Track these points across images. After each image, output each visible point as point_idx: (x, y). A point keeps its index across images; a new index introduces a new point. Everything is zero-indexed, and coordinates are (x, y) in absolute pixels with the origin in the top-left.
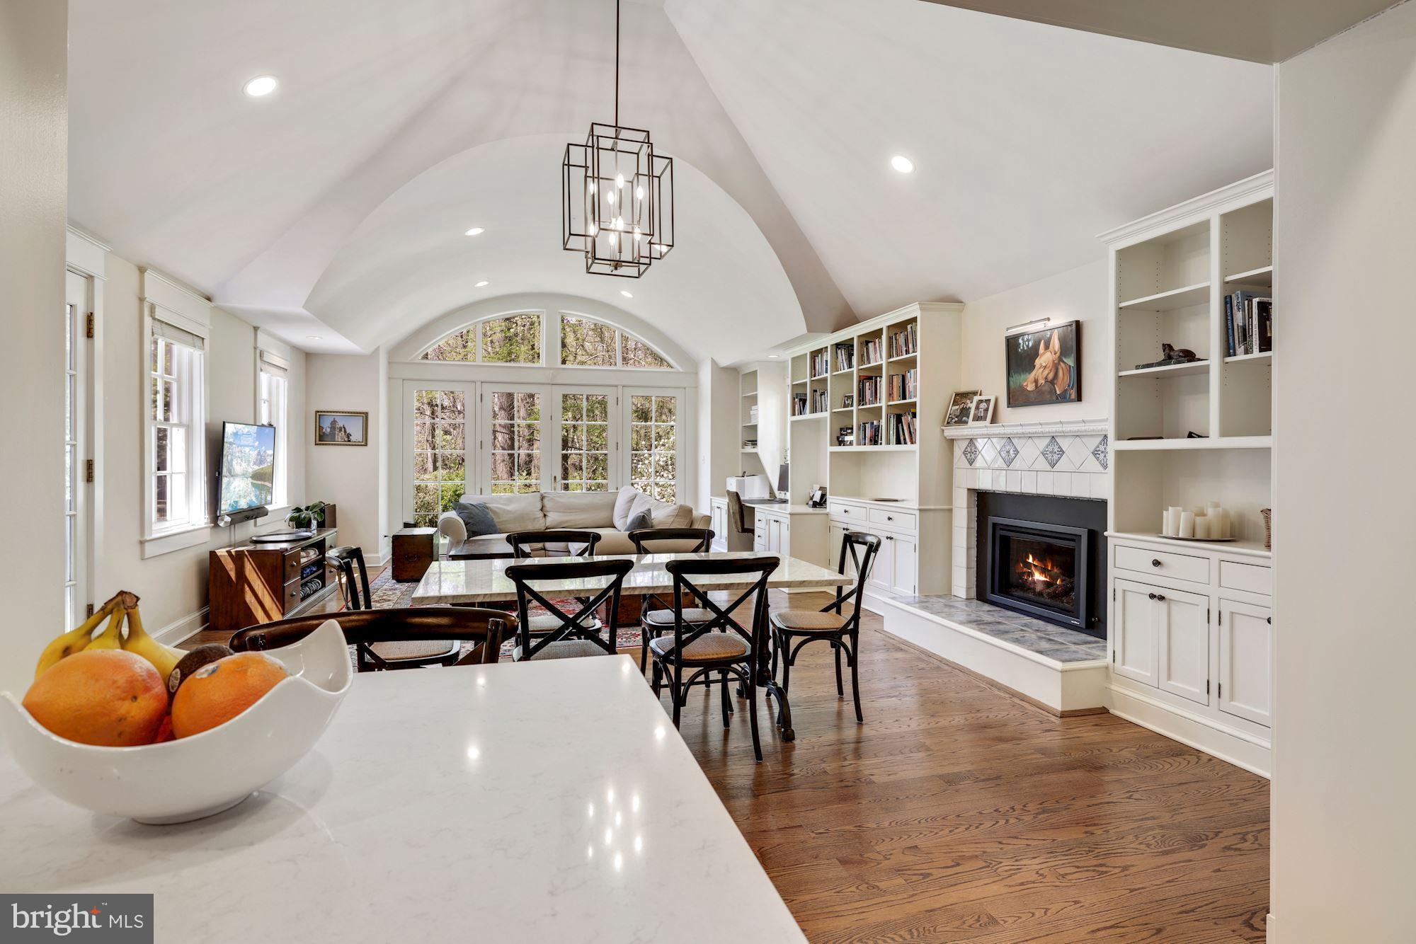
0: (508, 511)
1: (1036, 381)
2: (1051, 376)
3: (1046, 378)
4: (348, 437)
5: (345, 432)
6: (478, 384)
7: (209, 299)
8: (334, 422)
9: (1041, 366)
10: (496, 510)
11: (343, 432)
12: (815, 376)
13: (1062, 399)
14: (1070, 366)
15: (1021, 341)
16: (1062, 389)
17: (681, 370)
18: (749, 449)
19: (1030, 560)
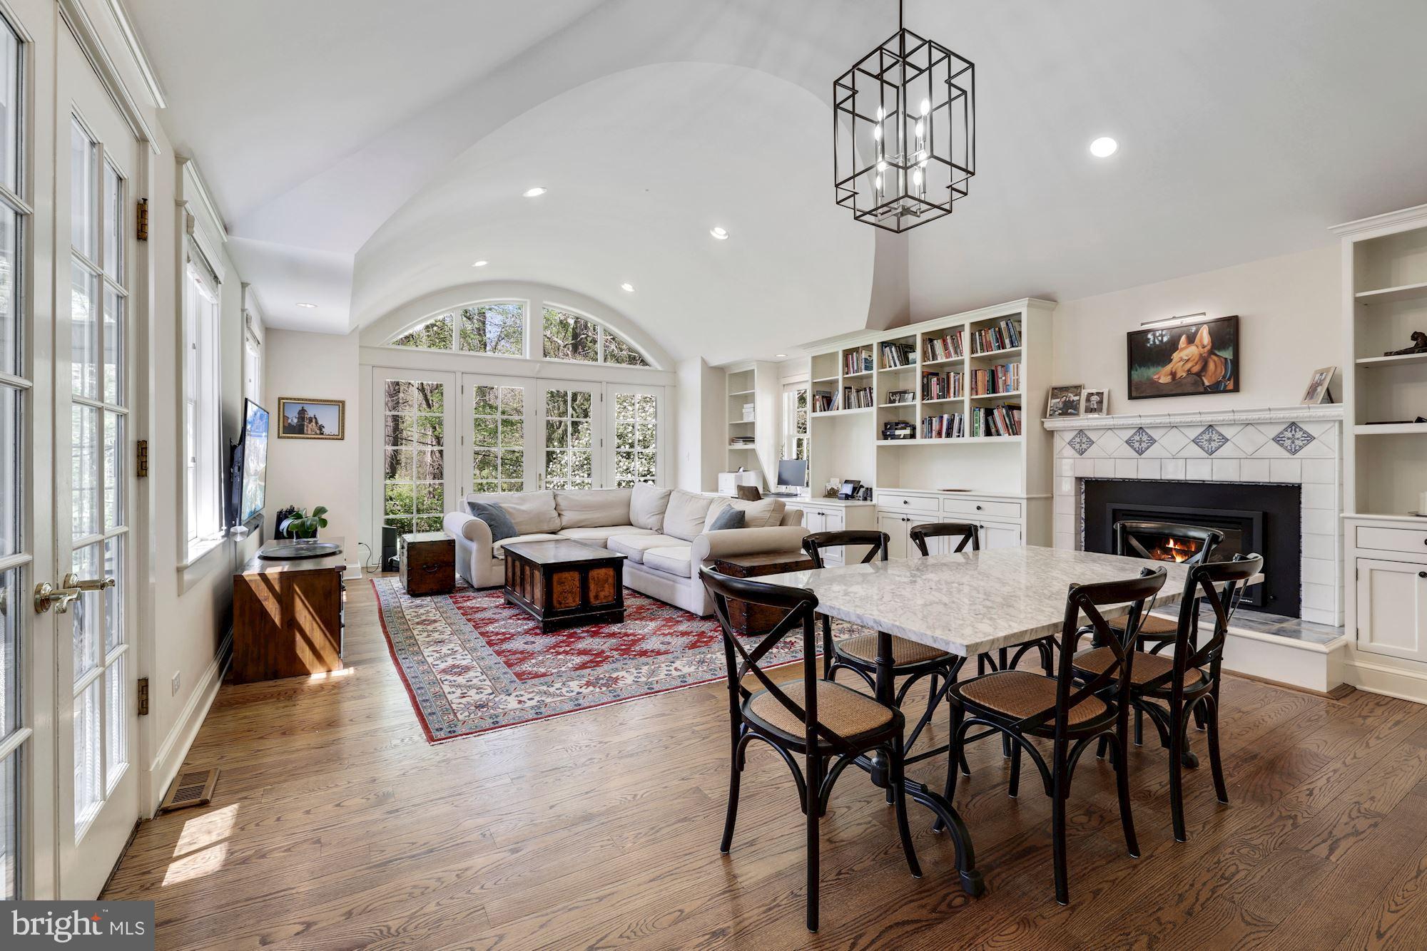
0: (523, 511)
1: (1173, 374)
2: (1196, 369)
3: (1189, 370)
4: (321, 430)
5: (317, 423)
6: (459, 375)
7: (226, 229)
8: (302, 412)
9: (1181, 359)
10: (511, 510)
11: (314, 424)
12: (847, 373)
13: (1215, 389)
14: (1226, 359)
15: (1150, 336)
16: (1214, 380)
17: (660, 368)
18: (740, 446)
19: (1171, 545)
